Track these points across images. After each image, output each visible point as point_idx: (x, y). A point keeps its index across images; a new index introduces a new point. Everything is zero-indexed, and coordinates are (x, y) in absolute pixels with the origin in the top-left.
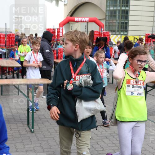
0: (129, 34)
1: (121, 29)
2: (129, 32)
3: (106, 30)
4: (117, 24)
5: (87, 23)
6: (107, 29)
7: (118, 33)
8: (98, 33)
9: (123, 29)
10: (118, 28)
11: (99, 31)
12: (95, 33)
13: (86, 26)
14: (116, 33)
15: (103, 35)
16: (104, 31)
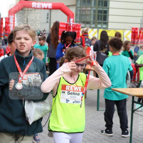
0: (109, 27)
1: (98, 19)
2: (109, 24)
3: (76, 22)
4: (92, 12)
5: (49, 10)
6: (78, 20)
7: (93, 26)
8: (65, 26)
9: (101, 20)
10: (94, 18)
11: (66, 22)
12: (61, 26)
13: (48, 15)
14: (90, 25)
15: (73, 28)
16: (74, 23)
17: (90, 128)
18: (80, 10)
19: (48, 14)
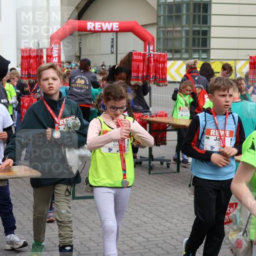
0: (211, 58)
1: (194, 46)
2: (212, 51)
3: (158, 50)
4: (184, 34)
5: (115, 33)
6: (161, 47)
7: (186, 56)
8: (141, 58)
9: (199, 46)
10: (187, 44)
11: (143, 52)
12: (135, 57)
13: (113, 42)
14: (181, 55)
15: (154, 60)
16: (155, 53)
17: (189, 220)
18: (164, 32)
19: (113, 39)
